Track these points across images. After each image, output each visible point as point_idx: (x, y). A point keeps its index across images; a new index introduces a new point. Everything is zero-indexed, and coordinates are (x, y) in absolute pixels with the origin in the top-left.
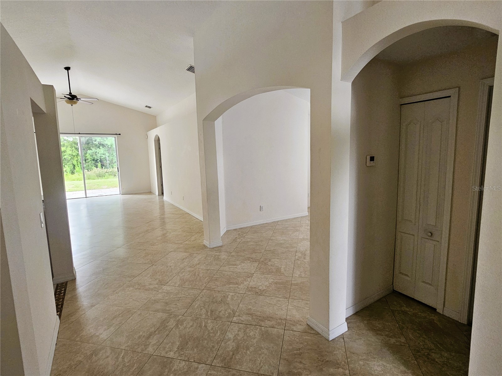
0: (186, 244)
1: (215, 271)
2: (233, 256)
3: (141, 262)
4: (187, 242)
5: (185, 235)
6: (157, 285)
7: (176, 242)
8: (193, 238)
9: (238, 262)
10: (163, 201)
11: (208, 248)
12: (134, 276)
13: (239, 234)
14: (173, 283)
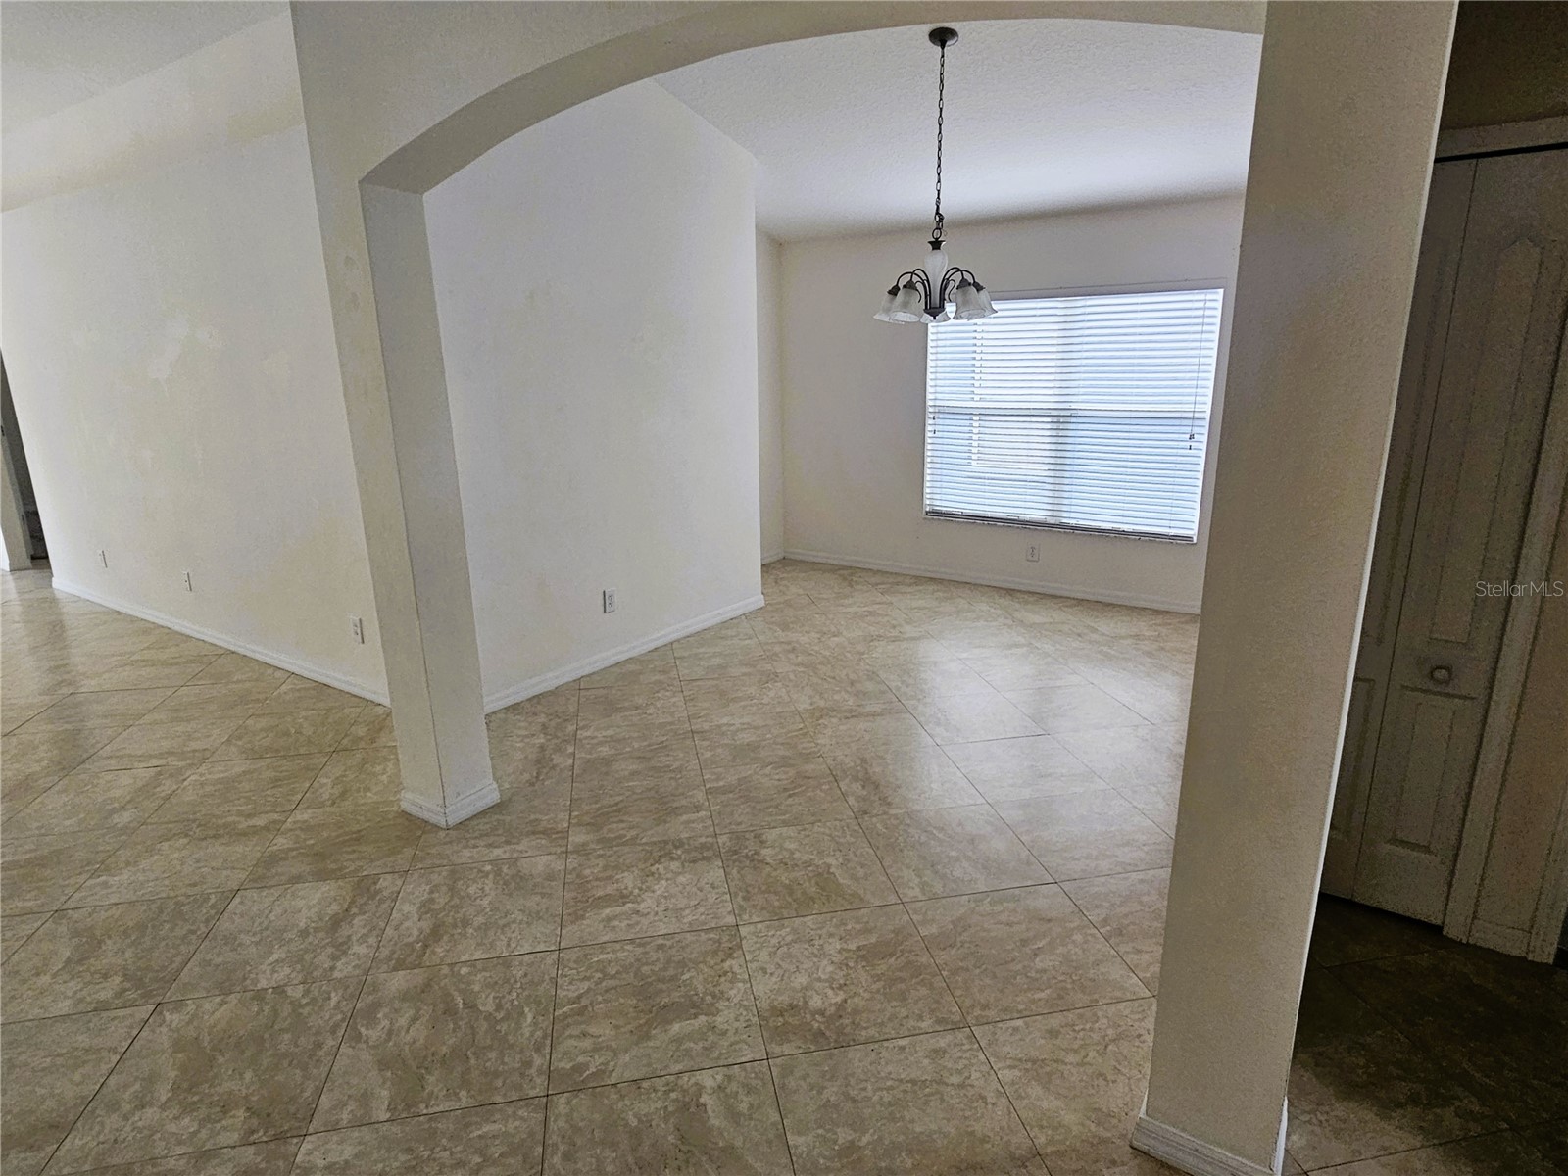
0: (306, 828)
1: (549, 962)
2: (582, 850)
3: (64, 1007)
4: (302, 816)
5: (270, 774)
6: (251, 1150)
7: (244, 825)
8: (326, 786)
9: (629, 880)
10: (53, 601)
11: (436, 828)
12: (54, 1126)
13: (544, 727)
14: (352, 1106)
